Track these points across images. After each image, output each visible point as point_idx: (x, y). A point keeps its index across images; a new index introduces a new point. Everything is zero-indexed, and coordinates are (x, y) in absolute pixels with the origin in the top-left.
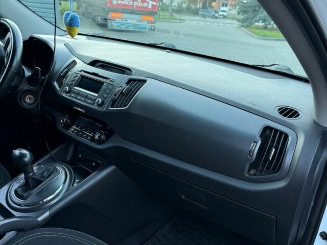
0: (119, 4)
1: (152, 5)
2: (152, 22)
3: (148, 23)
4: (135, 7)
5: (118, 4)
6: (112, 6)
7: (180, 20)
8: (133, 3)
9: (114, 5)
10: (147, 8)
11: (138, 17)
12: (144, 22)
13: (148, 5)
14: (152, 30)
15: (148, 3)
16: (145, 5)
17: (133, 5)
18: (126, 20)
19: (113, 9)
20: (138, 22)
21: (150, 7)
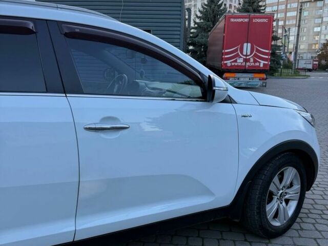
0: (233, 66)
1: (264, 64)
2: (263, 79)
3: (260, 80)
4: (247, 67)
5: (231, 66)
6: (227, 68)
7: (305, 76)
8: (246, 64)
9: (228, 67)
10: (259, 66)
11: (250, 75)
12: (256, 79)
13: (260, 64)
14: (263, 86)
15: (260, 62)
16: (257, 64)
17: (245, 66)
18: (238, 79)
19: (227, 71)
20: (250, 79)
21: (262, 65)
